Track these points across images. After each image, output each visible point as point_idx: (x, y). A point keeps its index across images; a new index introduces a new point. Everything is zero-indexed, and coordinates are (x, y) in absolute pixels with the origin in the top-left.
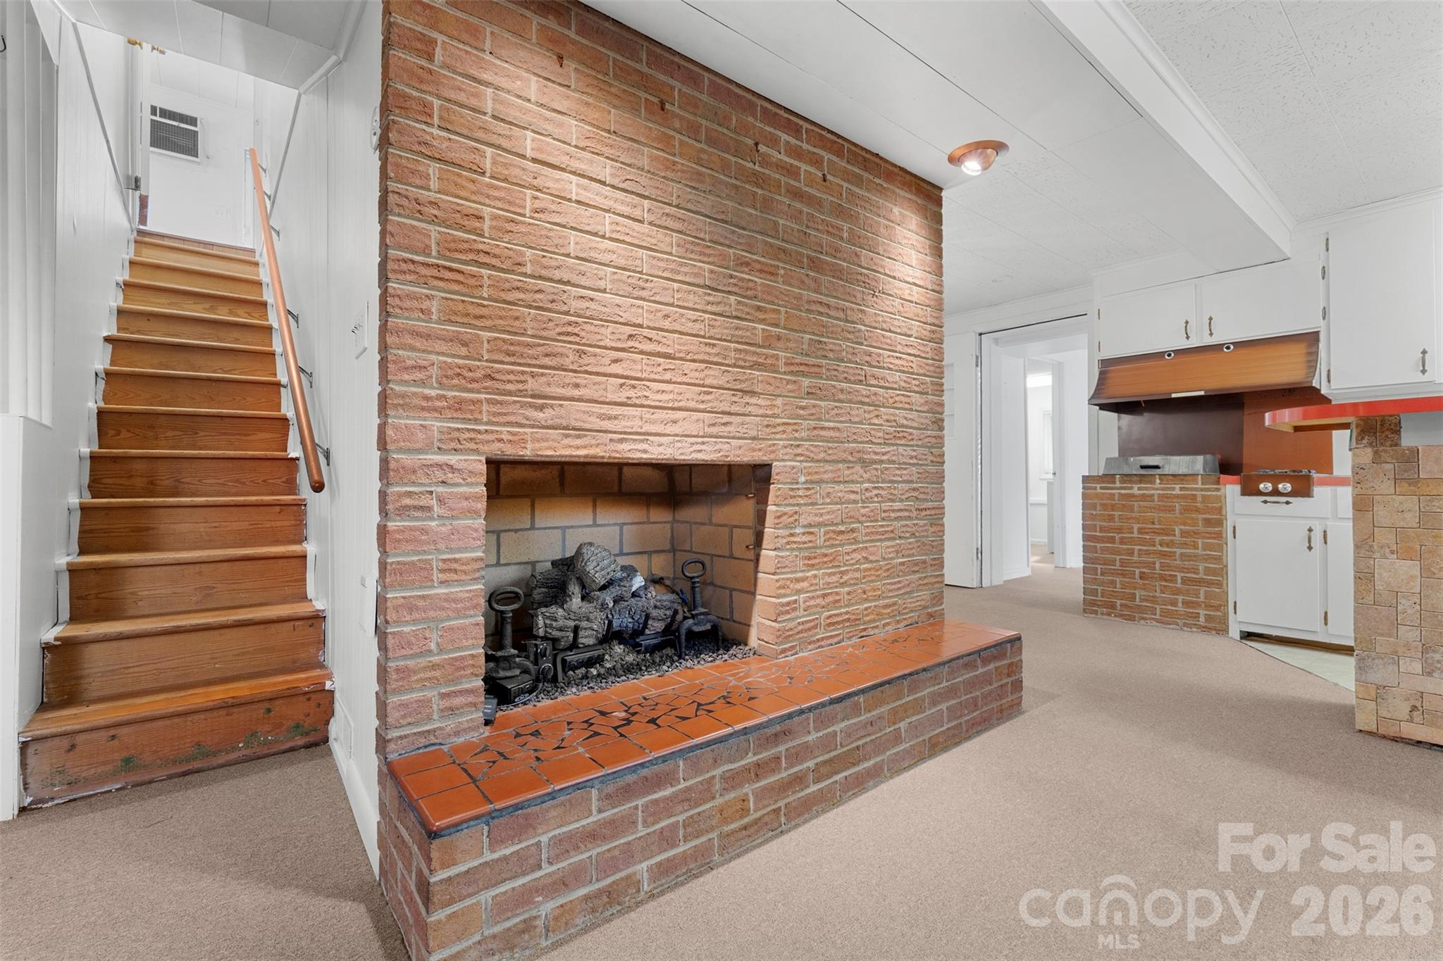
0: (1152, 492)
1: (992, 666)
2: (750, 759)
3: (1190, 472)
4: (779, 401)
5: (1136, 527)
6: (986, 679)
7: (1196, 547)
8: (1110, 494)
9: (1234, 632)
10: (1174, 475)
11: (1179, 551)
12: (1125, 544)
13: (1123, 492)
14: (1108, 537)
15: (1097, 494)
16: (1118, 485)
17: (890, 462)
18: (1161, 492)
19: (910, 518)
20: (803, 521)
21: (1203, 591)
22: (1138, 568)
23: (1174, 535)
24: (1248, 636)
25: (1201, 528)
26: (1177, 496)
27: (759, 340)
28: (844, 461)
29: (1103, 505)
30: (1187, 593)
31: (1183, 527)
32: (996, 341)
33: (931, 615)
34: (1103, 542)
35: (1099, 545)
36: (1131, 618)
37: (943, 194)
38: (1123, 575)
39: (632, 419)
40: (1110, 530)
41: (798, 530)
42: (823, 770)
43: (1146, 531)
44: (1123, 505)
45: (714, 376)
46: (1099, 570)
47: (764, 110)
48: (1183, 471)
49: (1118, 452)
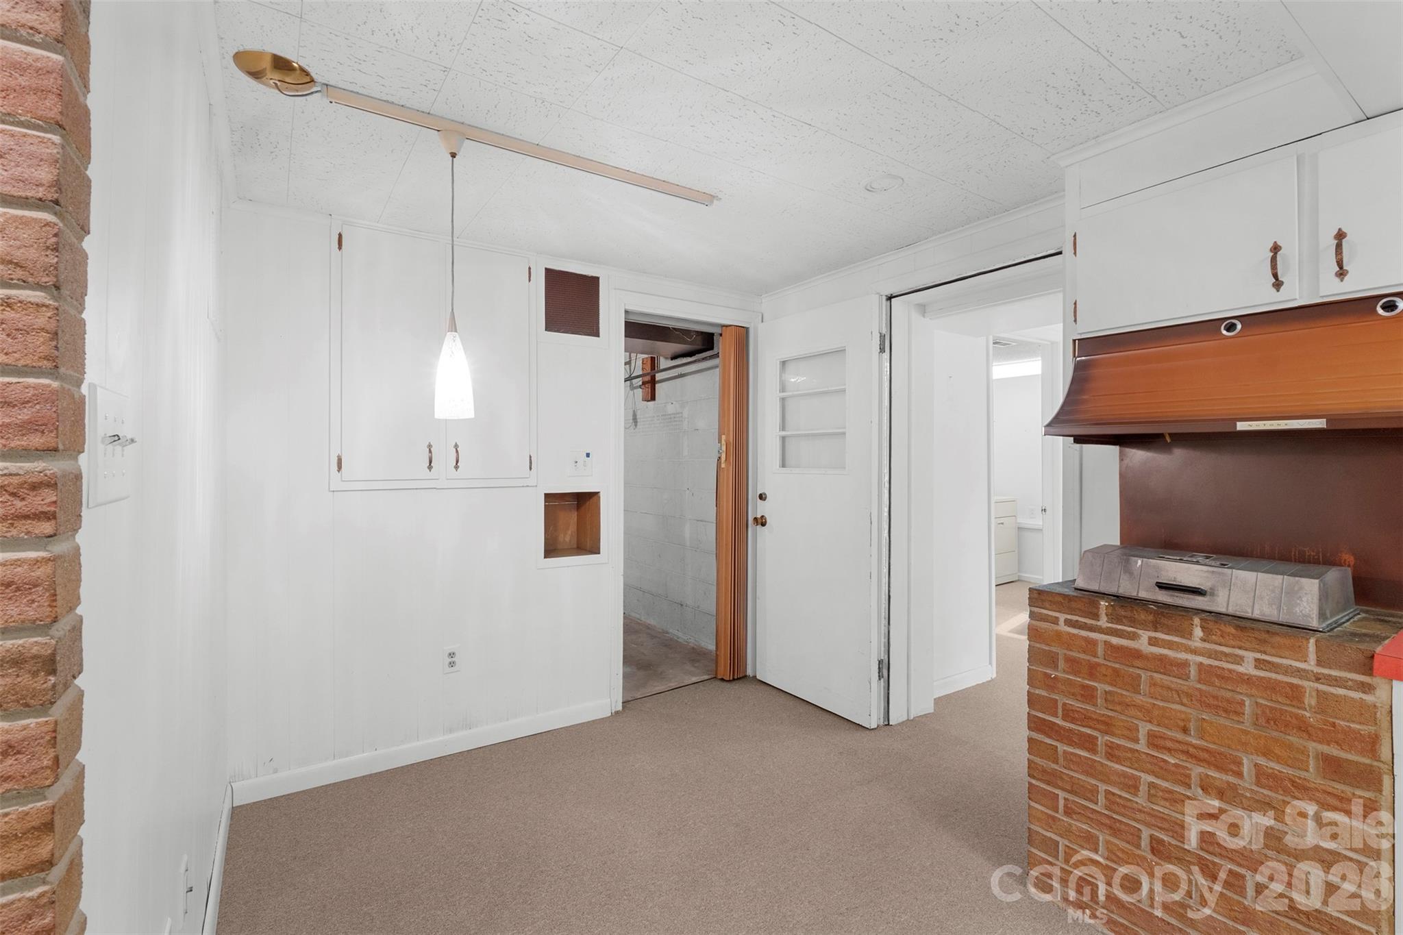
0: (1183, 656)
3: (1283, 618)
5: (1144, 728)
8: (1086, 640)
10: (1239, 622)
12: (1118, 760)
13: (1115, 640)
14: (1082, 735)
15: (1059, 635)
16: (1103, 622)
18: (1206, 661)
22: (1148, 825)
23: (1239, 775)
25: (1313, 775)
26: (1247, 680)
29: (1072, 661)
31: (1262, 761)
32: (923, 309)
34: (1071, 743)
35: (1062, 748)
40: (1086, 719)
43: (1169, 744)
44: (1115, 670)
46: (1061, 803)
48: (1263, 609)
49: (1113, 537)
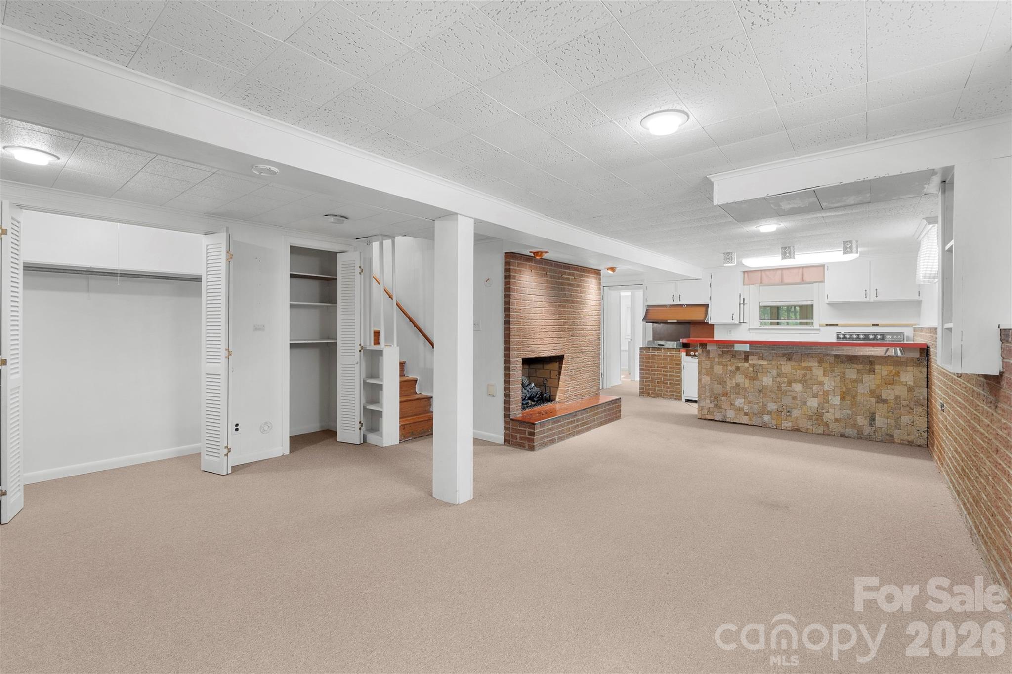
0: (661, 354)
1: (614, 405)
2: (571, 420)
3: (673, 347)
4: (566, 339)
5: (656, 365)
6: (612, 409)
7: (673, 373)
8: (648, 354)
9: (684, 400)
10: (667, 348)
11: (669, 374)
12: (653, 371)
13: (652, 353)
14: (647, 369)
15: (644, 354)
16: (651, 351)
17: (588, 351)
18: (663, 354)
19: (592, 366)
20: (570, 369)
21: (675, 387)
22: (656, 379)
23: (667, 368)
24: (688, 401)
25: (675, 366)
26: (668, 355)
27: (562, 324)
28: (578, 352)
29: (646, 358)
30: (671, 388)
31: (670, 366)
32: (610, 289)
33: (597, 394)
35: (645, 372)
36: (654, 397)
37: (601, 272)
38: (652, 382)
39: (542, 348)
40: (648, 367)
41: (569, 371)
42: (582, 425)
43: (659, 367)
44: (652, 358)
45: (555, 335)
46: (645, 381)
47: (564, 266)
48: (670, 347)
49: (652, 339)
